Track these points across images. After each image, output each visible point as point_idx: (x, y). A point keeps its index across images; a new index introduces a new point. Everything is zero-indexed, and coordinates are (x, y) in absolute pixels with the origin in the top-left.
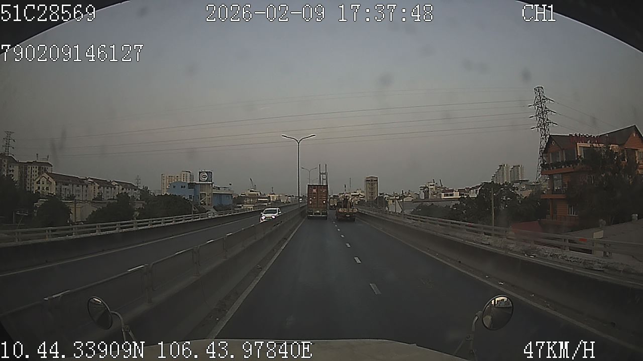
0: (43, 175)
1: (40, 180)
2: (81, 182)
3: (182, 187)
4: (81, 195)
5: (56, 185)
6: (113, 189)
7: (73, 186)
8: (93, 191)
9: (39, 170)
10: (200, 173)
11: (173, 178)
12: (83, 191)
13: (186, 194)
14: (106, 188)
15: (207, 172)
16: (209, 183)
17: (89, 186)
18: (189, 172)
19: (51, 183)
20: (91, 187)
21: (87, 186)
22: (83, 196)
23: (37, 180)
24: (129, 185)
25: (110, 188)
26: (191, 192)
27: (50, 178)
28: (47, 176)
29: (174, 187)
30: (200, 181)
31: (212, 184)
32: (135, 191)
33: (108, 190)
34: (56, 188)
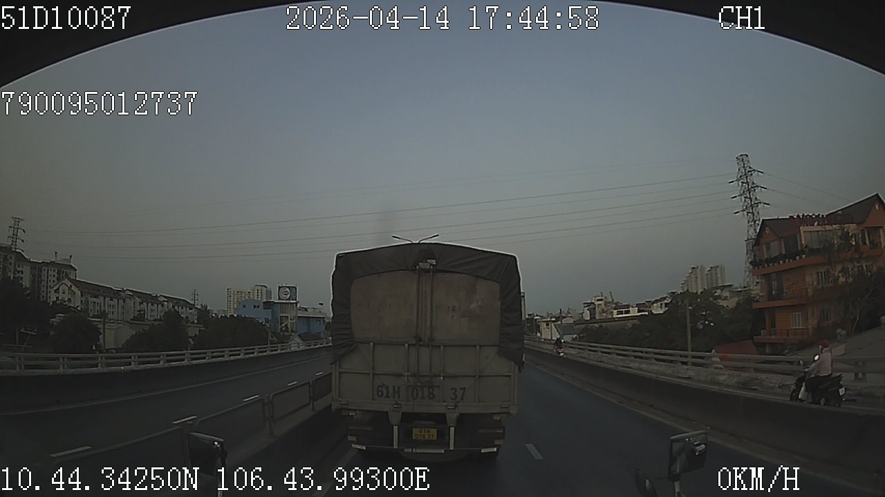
0: (63, 282)
1: (59, 288)
2: (115, 294)
3: (255, 307)
4: (115, 313)
5: (82, 296)
6: (160, 306)
7: (104, 299)
8: (133, 309)
9: (58, 273)
10: (280, 287)
11: (243, 295)
12: (118, 307)
13: (262, 316)
14: (150, 304)
15: (288, 287)
16: (292, 301)
17: (128, 301)
18: (266, 287)
19: (75, 293)
20: (130, 303)
21: (124, 302)
22: (118, 313)
23: (55, 288)
24: (182, 302)
25: (156, 305)
26: (268, 314)
27: (73, 286)
28: (69, 284)
29: (244, 306)
30: (279, 299)
31: (296, 304)
32: (191, 311)
33: (153, 308)
34: (82, 301)
